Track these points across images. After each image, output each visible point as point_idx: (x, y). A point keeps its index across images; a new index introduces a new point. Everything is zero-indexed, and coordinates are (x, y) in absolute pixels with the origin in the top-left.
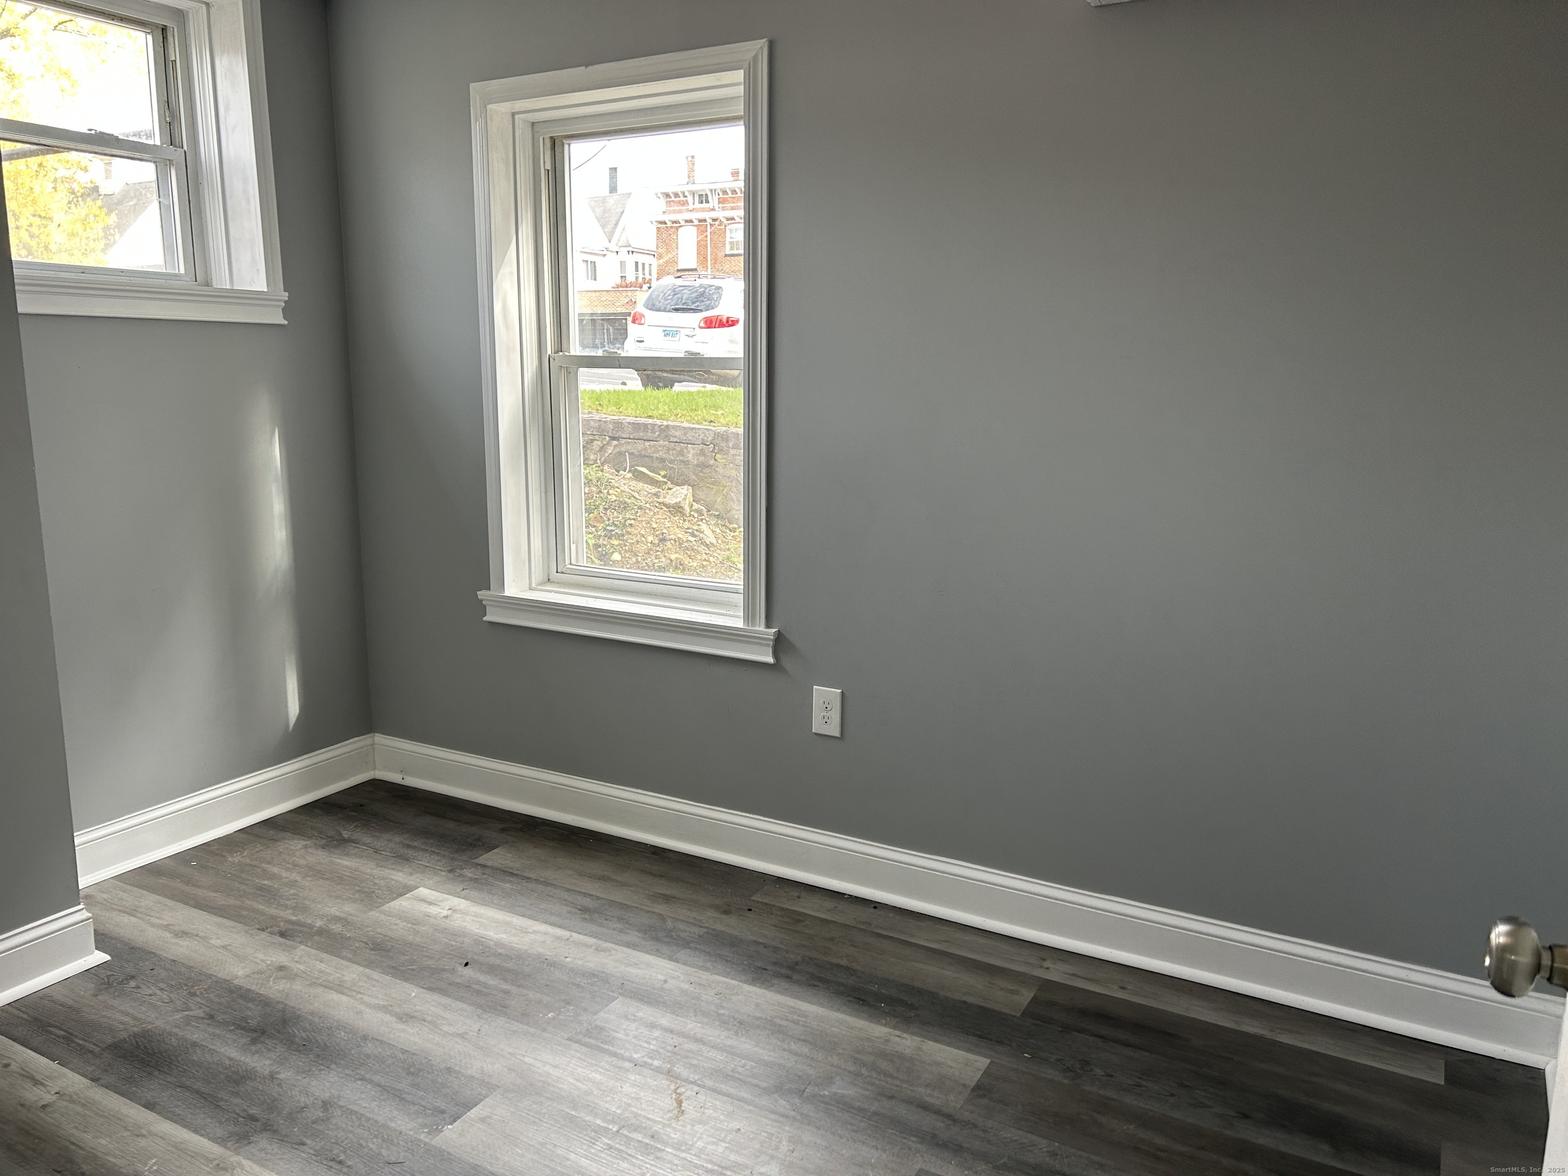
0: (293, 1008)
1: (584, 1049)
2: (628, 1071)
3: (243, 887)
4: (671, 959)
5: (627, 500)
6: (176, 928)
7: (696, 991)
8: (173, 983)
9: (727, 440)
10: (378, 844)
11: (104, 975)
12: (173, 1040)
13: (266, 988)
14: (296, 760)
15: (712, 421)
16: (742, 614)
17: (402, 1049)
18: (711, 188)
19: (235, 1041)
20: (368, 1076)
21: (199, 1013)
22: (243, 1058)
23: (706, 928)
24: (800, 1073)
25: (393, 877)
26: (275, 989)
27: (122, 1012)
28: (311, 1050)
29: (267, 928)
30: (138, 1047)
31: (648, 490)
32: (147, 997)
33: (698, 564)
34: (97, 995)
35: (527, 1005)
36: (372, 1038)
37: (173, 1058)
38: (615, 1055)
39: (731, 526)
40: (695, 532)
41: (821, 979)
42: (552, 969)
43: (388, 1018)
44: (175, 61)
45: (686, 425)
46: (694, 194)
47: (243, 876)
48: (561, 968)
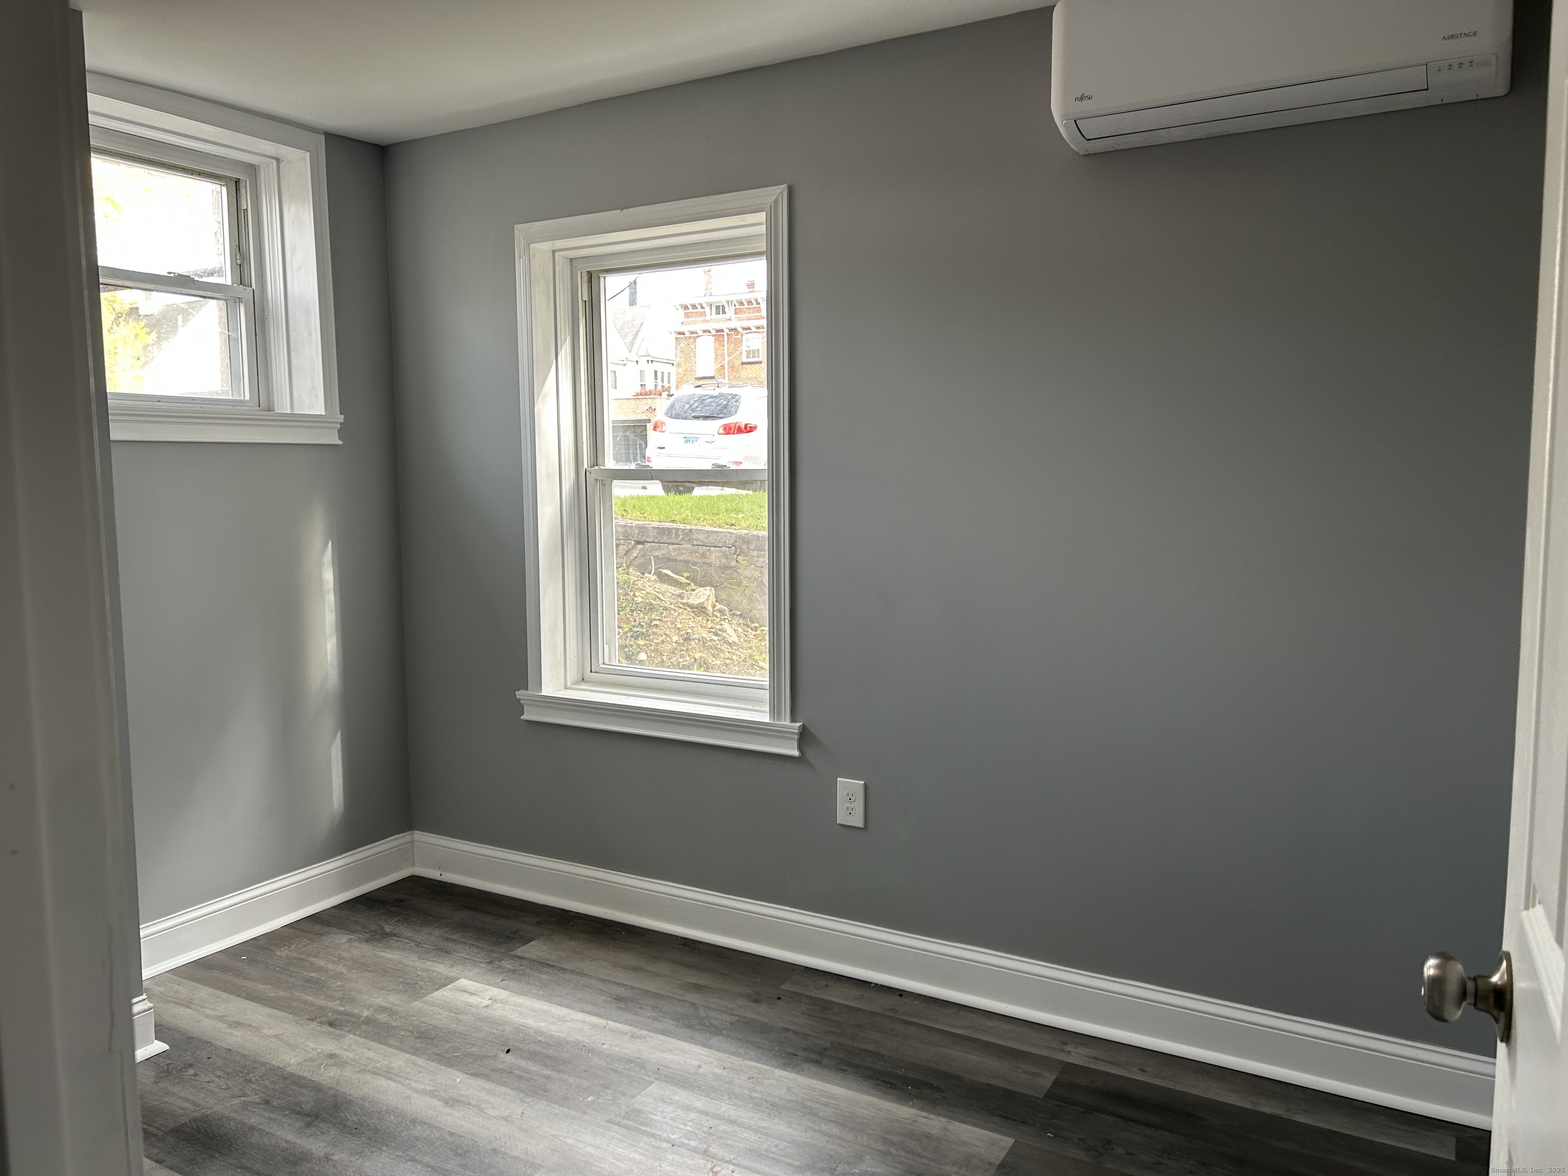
0: (344, 1093)
1: (624, 1131)
2: (666, 1150)
3: (292, 980)
4: (704, 1045)
5: (652, 601)
6: (230, 1019)
7: (730, 1075)
8: (229, 1070)
9: (749, 543)
10: (419, 938)
11: (164, 1064)
12: (232, 1124)
13: (318, 1074)
14: (340, 857)
15: (733, 525)
16: (768, 709)
17: (449, 1131)
18: (727, 300)
19: (290, 1125)
20: (418, 1157)
21: (256, 1098)
22: (298, 1141)
23: (737, 1015)
24: (832, 1153)
25: (435, 969)
26: (327, 1075)
27: (183, 1098)
28: (363, 1133)
29: (316, 1018)
30: (199, 1131)
31: (672, 592)
32: (205, 1084)
33: (722, 663)
34: (158, 1083)
35: (567, 1090)
36: (421, 1122)
37: (233, 1141)
38: (653, 1136)
39: (753, 625)
40: (718, 632)
41: (850, 1064)
42: (590, 1055)
43: (435, 1102)
44: (247, 210)
45: (708, 528)
46: (711, 305)
47: (291, 968)
48: (599, 1054)
